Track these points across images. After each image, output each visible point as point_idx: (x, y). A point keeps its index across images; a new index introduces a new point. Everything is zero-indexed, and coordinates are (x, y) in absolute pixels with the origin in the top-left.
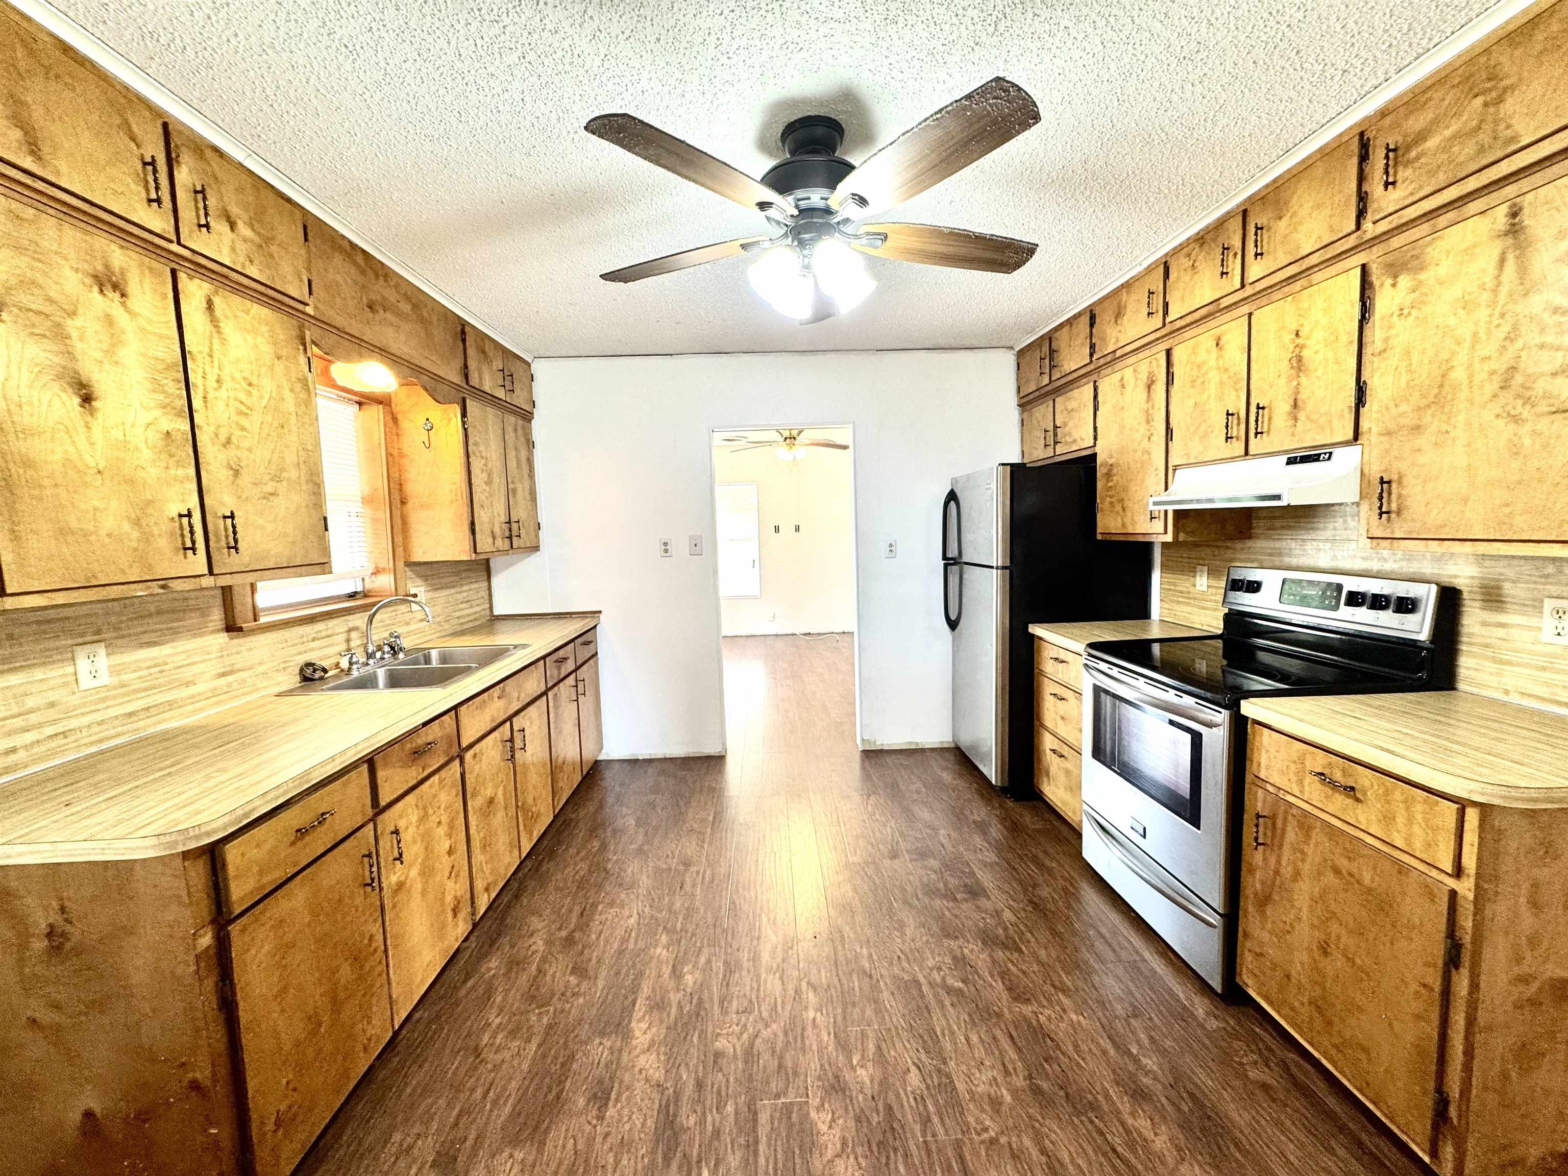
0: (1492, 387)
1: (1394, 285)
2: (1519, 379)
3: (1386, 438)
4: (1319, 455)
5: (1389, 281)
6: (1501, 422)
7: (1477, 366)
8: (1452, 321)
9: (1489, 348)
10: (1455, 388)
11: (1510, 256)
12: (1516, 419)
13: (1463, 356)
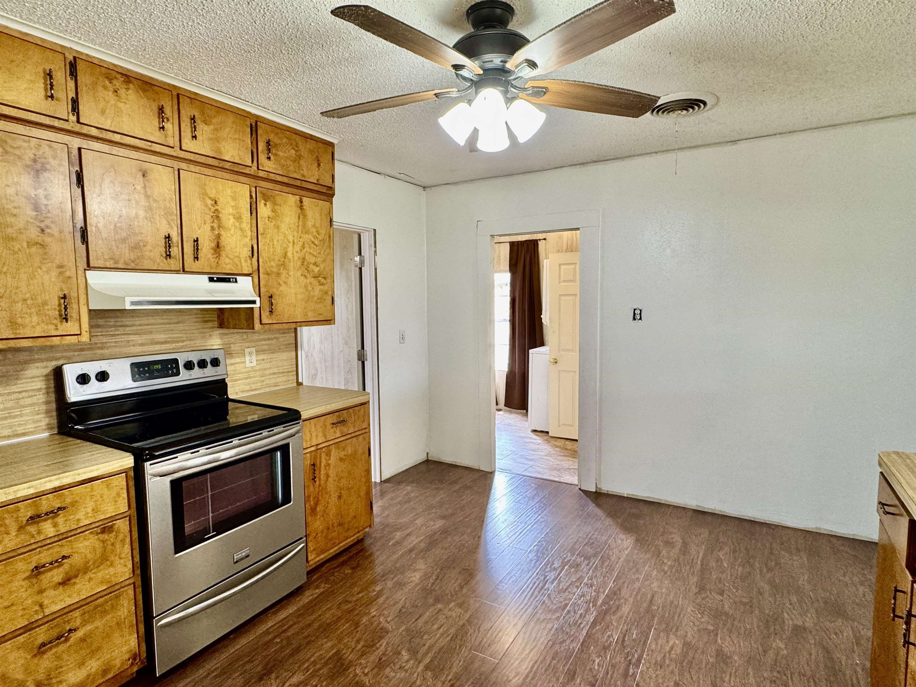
0: (299, 263)
1: (265, 205)
2: (305, 263)
3: (266, 276)
4: (230, 278)
5: (263, 202)
6: (303, 277)
7: (295, 253)
8: (286, 232)
9: (298, 248)
10: (289, 259)
11: (301, 217)
12: (306, 276)
13: (290, 250)
